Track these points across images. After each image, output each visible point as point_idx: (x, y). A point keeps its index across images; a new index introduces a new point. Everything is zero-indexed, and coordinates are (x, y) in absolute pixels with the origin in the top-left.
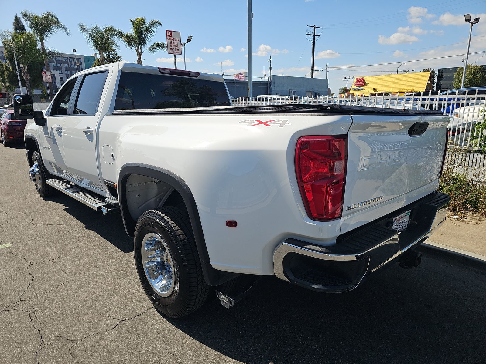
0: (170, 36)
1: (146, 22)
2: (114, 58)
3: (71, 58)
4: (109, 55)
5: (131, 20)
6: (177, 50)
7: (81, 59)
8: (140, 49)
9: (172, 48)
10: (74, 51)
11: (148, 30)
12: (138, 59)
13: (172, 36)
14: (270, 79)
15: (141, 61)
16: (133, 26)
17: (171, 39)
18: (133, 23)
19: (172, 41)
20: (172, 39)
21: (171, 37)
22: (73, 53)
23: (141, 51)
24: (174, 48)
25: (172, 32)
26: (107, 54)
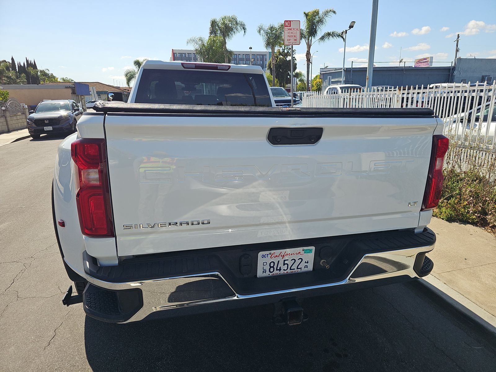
0: (288, 26)
1: (319, 12)
2: (288, 52)
3: (258, 55)
4: (284, 50)
5: (305, 13)
6: (295, 40)
7: (266, 55)
8: (310, 41)
9: (289, 38)
10: (251, 48)
11: (321, 21)
12: (307, 51)
13: (290, 26)
14: (455, 63)
15: (310, 53)
16: (307, 18)
17: (289, 29)
18: (306, 15)
19: (291, 31)
20: (291, 29)
21: (289, 28)
22: (250, 50)
23: (311, 44)
24: (292, 38)
25: (291, 21)
26: (283, 49)
